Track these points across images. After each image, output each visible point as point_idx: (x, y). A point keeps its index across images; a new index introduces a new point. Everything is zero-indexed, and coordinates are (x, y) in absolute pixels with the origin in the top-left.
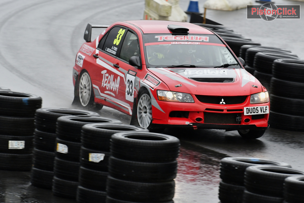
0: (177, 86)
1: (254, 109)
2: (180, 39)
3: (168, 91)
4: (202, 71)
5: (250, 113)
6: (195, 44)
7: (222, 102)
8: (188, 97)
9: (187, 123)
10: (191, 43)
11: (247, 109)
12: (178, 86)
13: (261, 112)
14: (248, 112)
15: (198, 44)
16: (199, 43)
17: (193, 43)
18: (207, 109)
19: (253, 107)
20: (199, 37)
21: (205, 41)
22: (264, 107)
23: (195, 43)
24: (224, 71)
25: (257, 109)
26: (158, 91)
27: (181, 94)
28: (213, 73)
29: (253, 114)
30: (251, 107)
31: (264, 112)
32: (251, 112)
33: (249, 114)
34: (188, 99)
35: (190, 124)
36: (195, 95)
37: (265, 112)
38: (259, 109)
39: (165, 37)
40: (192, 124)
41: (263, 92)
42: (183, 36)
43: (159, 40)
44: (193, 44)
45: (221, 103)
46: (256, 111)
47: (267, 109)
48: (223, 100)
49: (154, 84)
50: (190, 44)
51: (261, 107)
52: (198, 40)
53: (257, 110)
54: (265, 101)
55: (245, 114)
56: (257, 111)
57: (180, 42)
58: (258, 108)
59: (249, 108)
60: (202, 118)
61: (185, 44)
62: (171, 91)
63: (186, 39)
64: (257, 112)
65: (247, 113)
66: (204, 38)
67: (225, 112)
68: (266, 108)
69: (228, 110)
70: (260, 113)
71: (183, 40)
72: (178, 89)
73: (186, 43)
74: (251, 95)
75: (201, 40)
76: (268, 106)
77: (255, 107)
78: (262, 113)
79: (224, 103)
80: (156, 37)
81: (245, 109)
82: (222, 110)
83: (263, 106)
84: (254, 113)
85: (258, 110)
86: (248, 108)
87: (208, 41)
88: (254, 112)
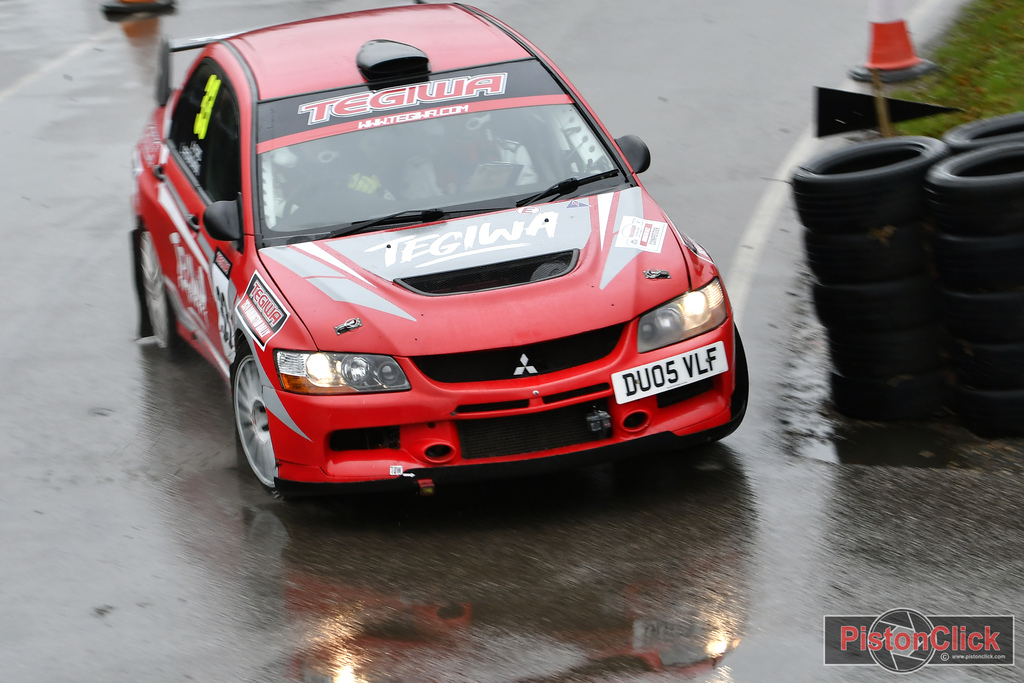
0: (341, 327)
1: (657, 371)
2: (393, 101)
3: (310, 352)
4: (458, 235)
5: (644, 390)
6: (451, 113)
7: (525, 366)
8: (388, 369)
9: (396, 469)
10: (435, 111)
11: (625, 377)
12: (346, 329)
13: (691, 376)
14: (632, 389)
15: (463, 113)
16: (466, 108)
17: (442, 110)
18: (462, 408)
19: (650, 366)
20: (466, 81)
21: (489, 91)
22: (702, 353)
23: (451, 109)
24: (547, 220)
25: (671, 367)
26: (279, 354)
27: (359, 360)
28: (501, 240)
29: (654, 391)
30: (641, 369)
31: (701, 372)
32: (645, 385)
33: (640, 395)
34: (388, 374)
35: (405, 475)
36: (412, 358)
37: (706, 371)
38: (679, 366)
39: (335, 104)
40: (412, 475)
41: (694, 293)
42: (407, 87)
43: (313, 120)
44: (441, 114)
45: (519, 371)
46: (667, 377)
47: (714, 358)
48: (524, 359)
49: (268, 323)
50: (431, 118)
51: (687, 355)
52: (464, 95)
53: (669, 372)
54: (703, 326)
55: (621, 398)
56: (672, 376)
57: (392, 118)
58: (672, 363)
59: (633, 371)
60: (448, 444)
61: (414, 118)
62: (322, 351)
63: (416, 97)
64: (671, 381)
65: (629, 394)
66: (484, 82)
67: (536, 407)
68: (712, 354)
69: (547, 399)
70: (684, 380)
71: (405, 103)
72: (347, 341)
73: (417, 115)
74: (641, 315)
75: (475, 93)
76: (720, 345)
77: (663, 363)
78: (697, 377)
79: (532, 370)
80: (303, 109)
81: (617, 379)
82: (525, 403)
83: (693, 353)
84: (658, 385)
85: (674, 371)
86: (631, 375)
87: (502, 90)
88: (659, 381)
